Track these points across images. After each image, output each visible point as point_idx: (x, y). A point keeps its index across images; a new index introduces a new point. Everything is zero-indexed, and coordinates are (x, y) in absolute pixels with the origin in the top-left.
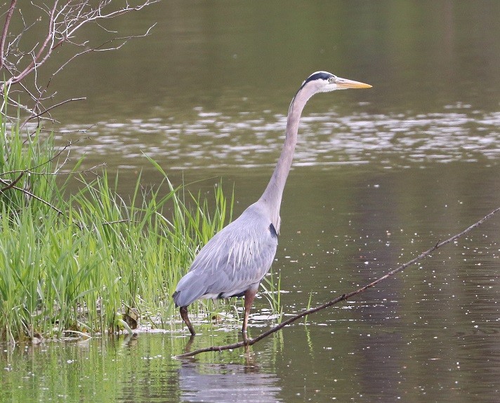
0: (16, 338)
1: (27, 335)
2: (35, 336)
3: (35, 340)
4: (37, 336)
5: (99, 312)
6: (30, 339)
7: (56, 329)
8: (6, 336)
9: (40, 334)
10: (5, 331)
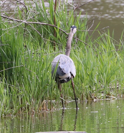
0: (87, 99)
1: (91, 98)
2: (94, 98)
3: (95, 100)
4: (95, 98)
5: (118, 88)
6: (93, 100)
7: (102, 95)
8: (83, 98)
9: (96, 97)
10: (83, 96)
